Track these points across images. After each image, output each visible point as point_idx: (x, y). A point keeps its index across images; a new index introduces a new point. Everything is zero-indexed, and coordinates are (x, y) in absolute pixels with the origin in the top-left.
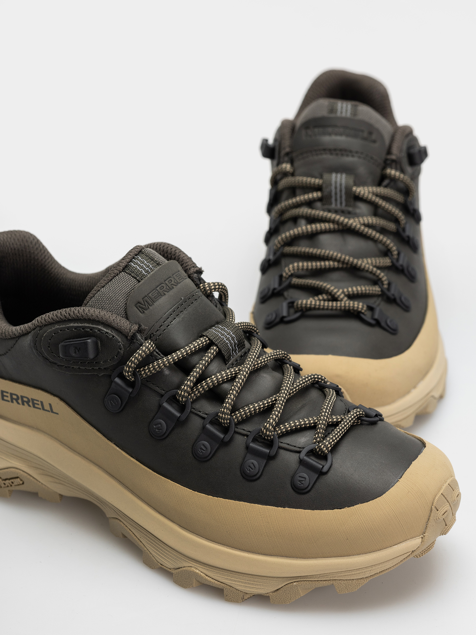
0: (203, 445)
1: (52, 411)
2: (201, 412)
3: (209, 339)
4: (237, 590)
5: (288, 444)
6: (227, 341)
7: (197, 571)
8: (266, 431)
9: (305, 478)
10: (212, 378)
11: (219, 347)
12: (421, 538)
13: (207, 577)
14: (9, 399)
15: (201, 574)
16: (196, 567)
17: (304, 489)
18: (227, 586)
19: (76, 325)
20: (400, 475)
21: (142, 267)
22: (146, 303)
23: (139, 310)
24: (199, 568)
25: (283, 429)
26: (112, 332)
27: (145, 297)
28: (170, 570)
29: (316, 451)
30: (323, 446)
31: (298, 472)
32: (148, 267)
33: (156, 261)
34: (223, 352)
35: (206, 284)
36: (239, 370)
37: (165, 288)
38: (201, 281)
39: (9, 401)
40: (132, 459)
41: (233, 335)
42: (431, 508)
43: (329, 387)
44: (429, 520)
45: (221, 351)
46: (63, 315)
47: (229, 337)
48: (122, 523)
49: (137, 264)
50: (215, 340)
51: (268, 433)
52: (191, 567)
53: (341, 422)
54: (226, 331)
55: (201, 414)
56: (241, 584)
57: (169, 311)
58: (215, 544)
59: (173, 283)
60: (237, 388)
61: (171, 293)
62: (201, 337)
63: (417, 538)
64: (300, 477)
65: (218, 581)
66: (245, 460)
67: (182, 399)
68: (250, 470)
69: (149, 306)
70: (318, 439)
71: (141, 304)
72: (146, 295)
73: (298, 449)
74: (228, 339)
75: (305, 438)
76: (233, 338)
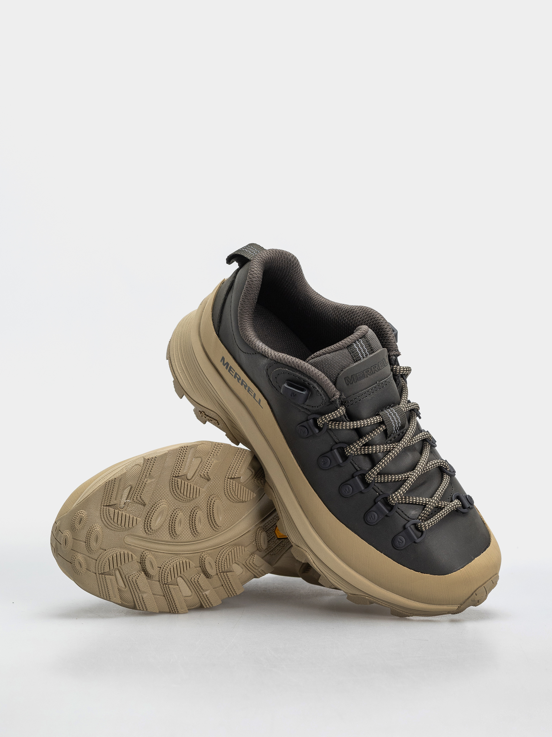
0: (348, 488)
1: (259, 403)
2: (356, 464)
3: (382, 420)
4: (329, 581)
5: (403, 512)
6: (394, 425)
7: (309, 557)
8: (392, 500)
9: (403, 542)
10: (373, 448)
11: (387, 428)
12: (458, 607)
13: (314, 564)
14: (234, 374)
15: (311, 560)
16: (309, 553)
17: (398, 547)
18: (324, 575)
19: (300, 376)
20: (463, 565)
21: (360, 351)
22: (352, 379)
23: (346, 381)
24: (311, 556)
25: (404, 501)
26: (321, 391)
27: (353, 375)
28: (292, 543)
29: (418, 527)
30: (424, 526)
31: (400, 534)
32: (365, 351)
33: (372, 347)
34: (388, 432)
35: (398, 367)
36: (393, 448)
37: (369, 372)
38: (396, 362)
39: (233, 376)
40: (299, 467)
41: (400, 421)
42: (473, 593)
43: (447, 474)
44: (468, 599)
45: (387, 430)
46: (294, 365)
47: (397, 422)
48: (273, 494)
49: (358, 347)
50: (386, 422)
51: (393, 501)
52: (306, 551)
53: (444, 508)
54: (396, 417)
55: (356, 466)
56: (333, 579)
57: (365, 390)
58: (328, 548)
59: (376, 369)
60: (386, 463)
61: (372, 377)
62: (377, 415)
63: (456, 606)
64: (400, 539)
65: (319, 570)
66: (370, 510)
67: (348, 453)
68: (370, 519)
69: (353, 382)
70: (423, 518)
71: (349, 379)
72: (355, 374)
73: (407, 518)
74: (395, 423)
75: (415, 511)
76: (398, 423)
